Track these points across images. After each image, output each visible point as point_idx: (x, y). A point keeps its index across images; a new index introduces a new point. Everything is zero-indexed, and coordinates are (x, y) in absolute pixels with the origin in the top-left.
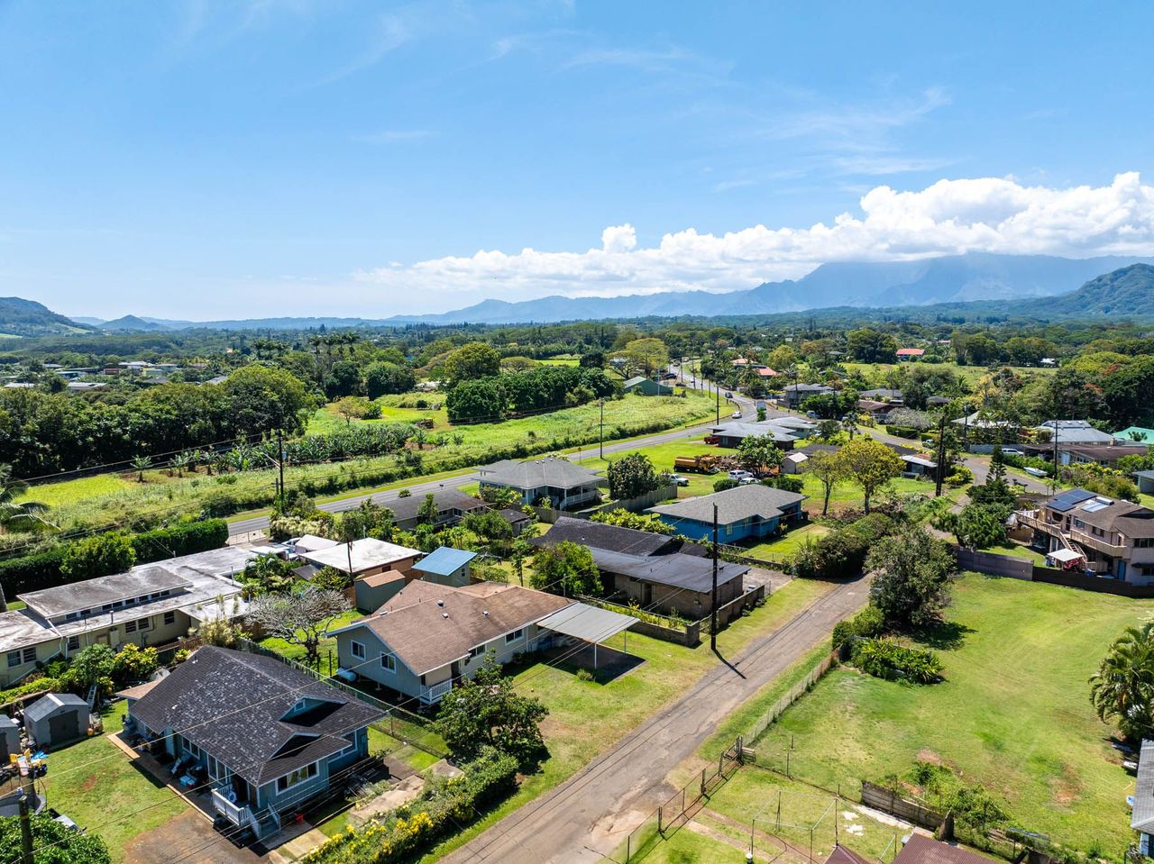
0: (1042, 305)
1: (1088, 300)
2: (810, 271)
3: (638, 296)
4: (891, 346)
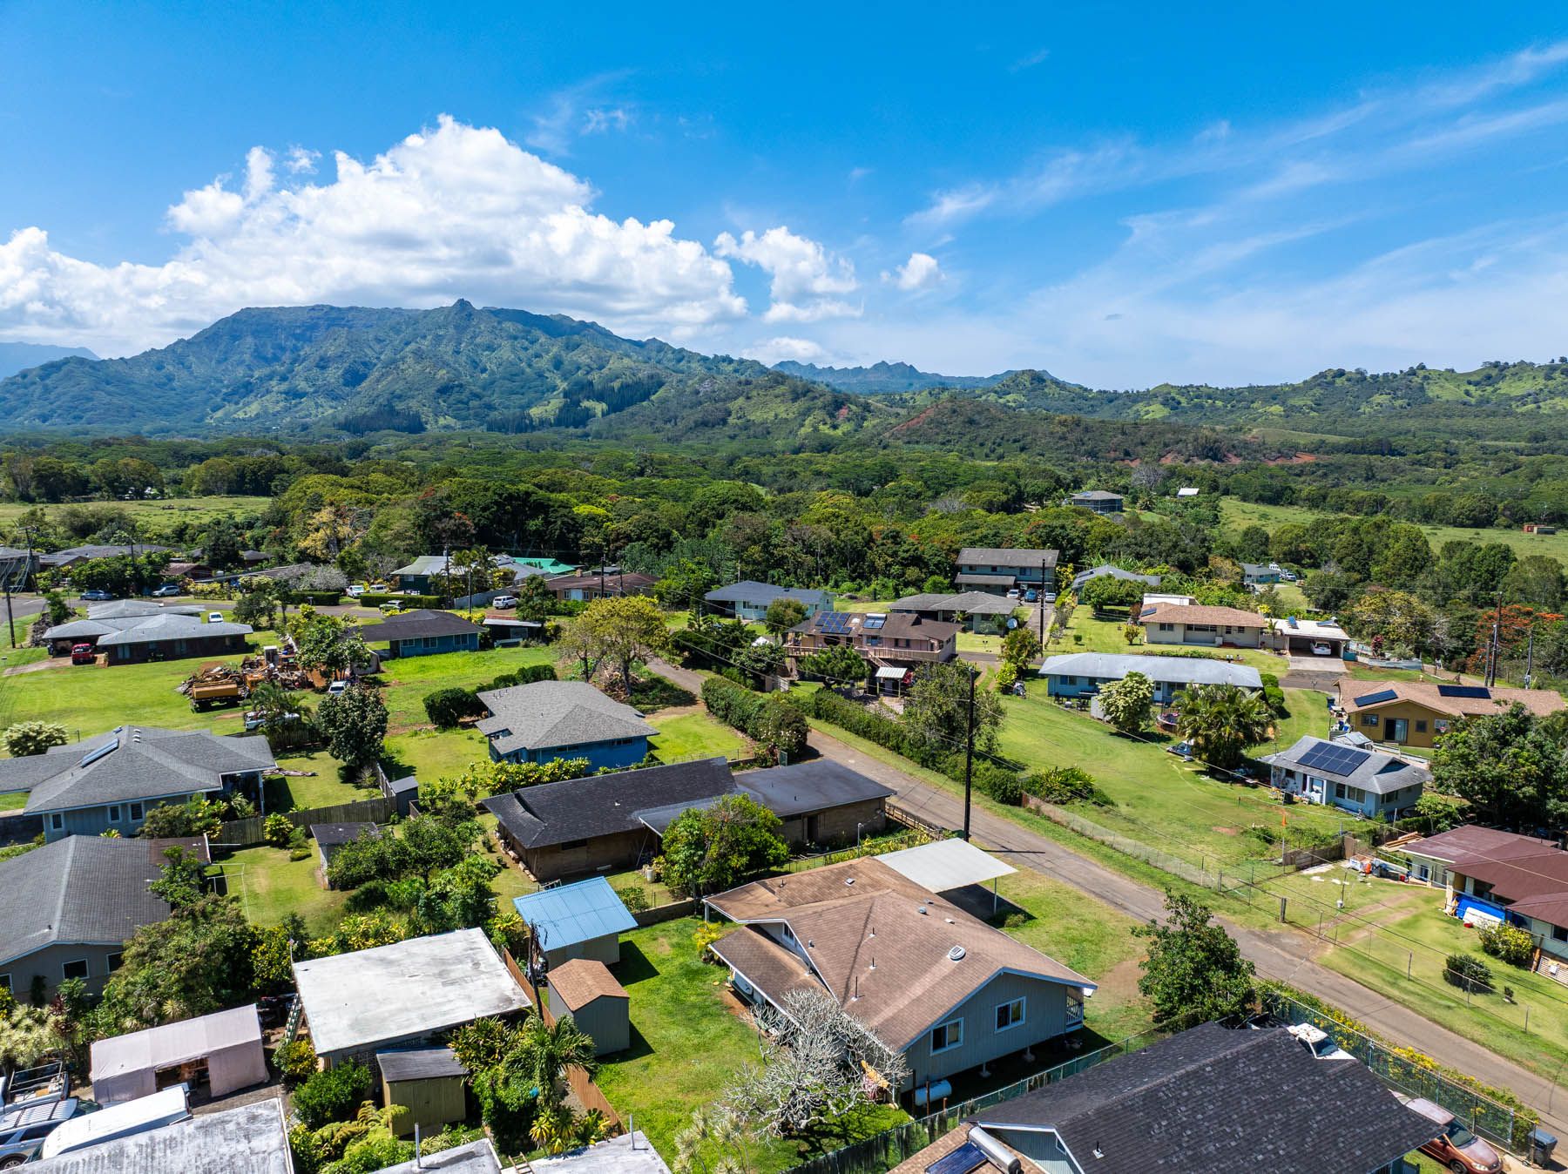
1: (13, 403)
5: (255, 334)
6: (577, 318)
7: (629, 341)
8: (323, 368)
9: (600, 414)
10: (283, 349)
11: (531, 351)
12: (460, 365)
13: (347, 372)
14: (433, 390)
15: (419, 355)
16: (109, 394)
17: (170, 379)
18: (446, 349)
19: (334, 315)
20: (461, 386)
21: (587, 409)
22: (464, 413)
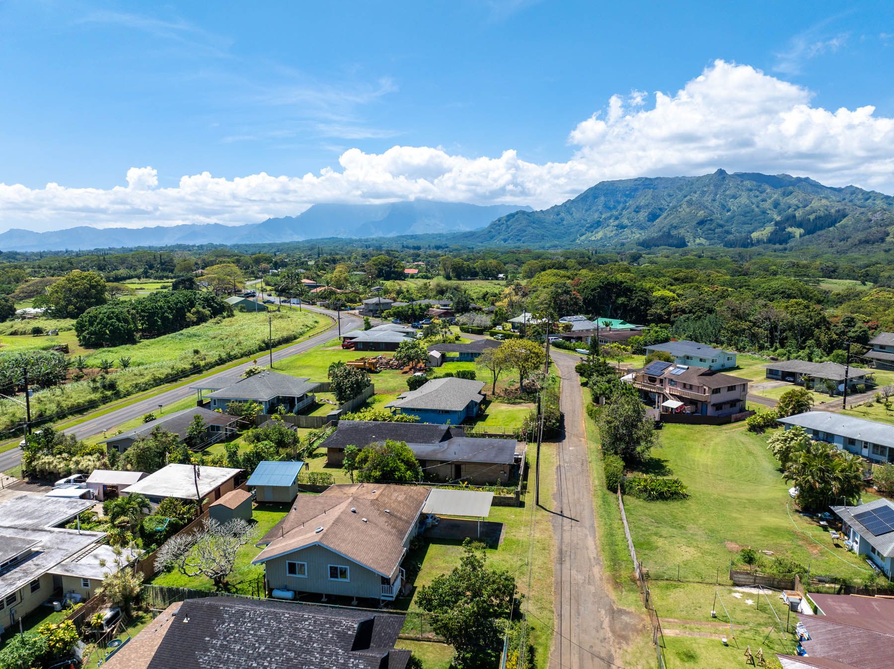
0: (467, 237)
1: (494, 233)
2: (304, 210)
3: (163, 228)
4: (402, 267)
5: (605, 195)
6: (794, 176)
7: (831, 188)
8: (637, 212)
9: (798, 236)
10: (619, 202)
11: (760, 198)
12: (714, 208)
13: (650, 214)
14: (694, 223)
15: (690, 203)
16: (533, 228)
17: (562, 220)
18: (707, 199)
19: (647, 182)
20: (711, 220)
21: (790, 233)
22: (712, 236)
